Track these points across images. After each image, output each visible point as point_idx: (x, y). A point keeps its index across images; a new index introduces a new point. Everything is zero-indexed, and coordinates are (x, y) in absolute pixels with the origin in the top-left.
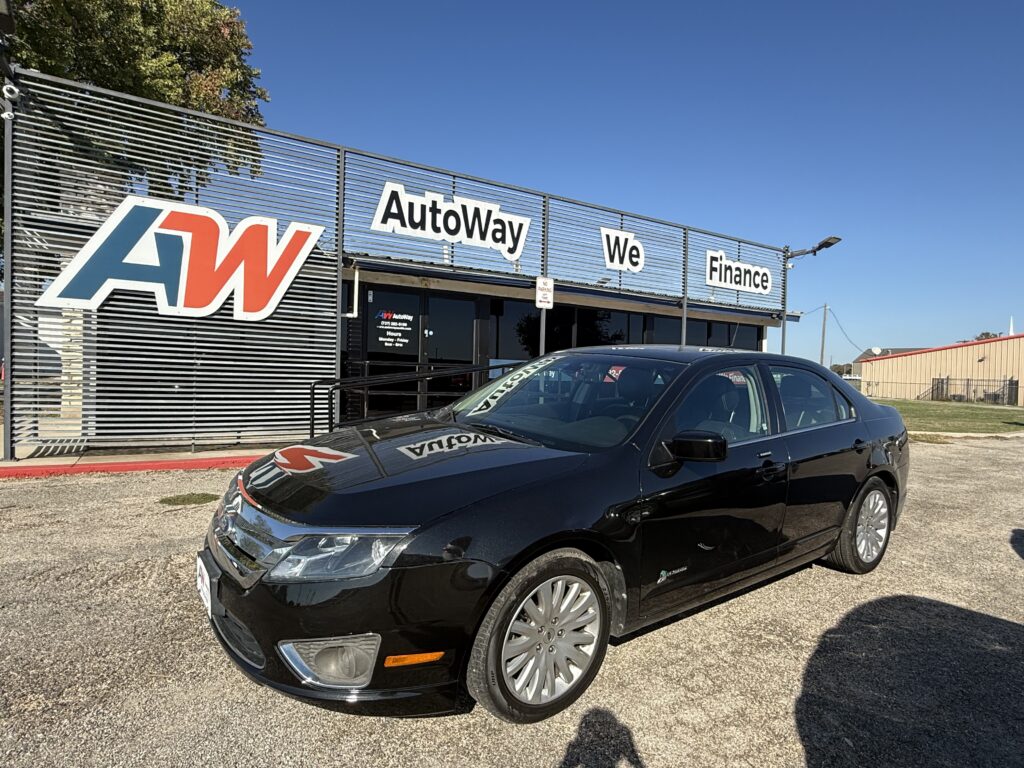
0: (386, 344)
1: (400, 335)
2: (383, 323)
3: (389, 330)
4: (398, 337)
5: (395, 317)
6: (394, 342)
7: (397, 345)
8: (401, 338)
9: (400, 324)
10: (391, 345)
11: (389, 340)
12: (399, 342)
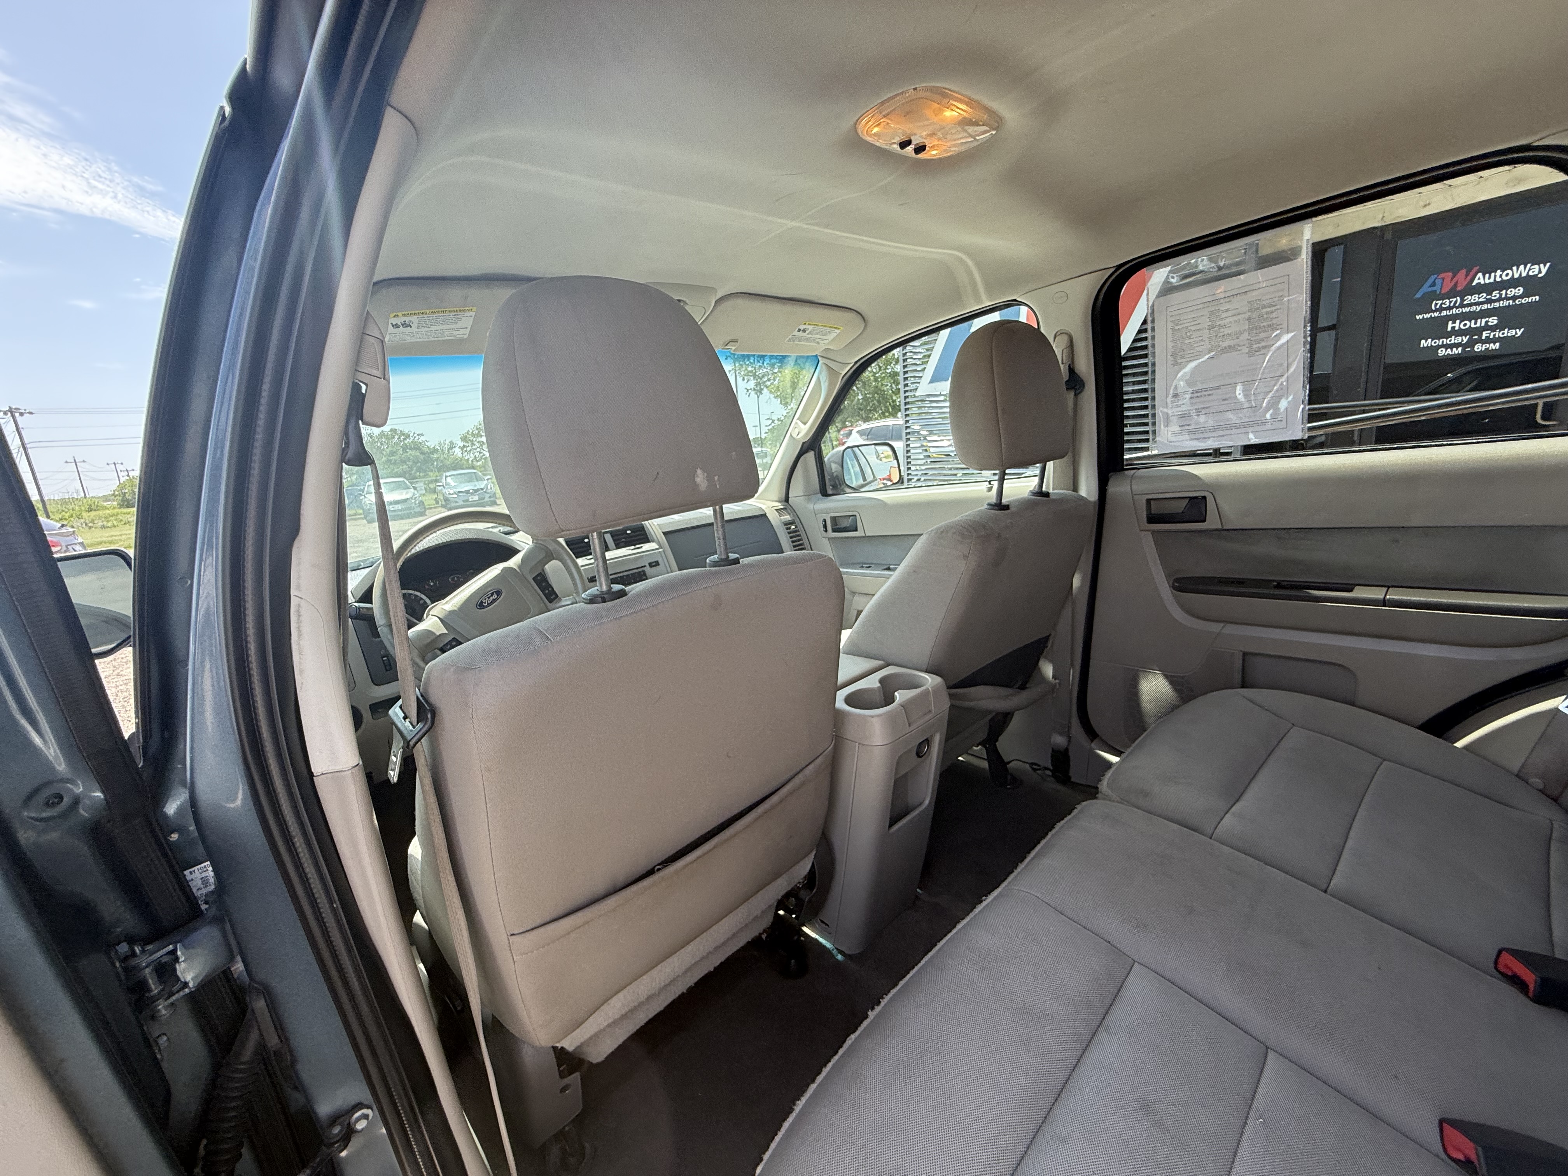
0: (1442, 352)
1: (1493, 321)
2: (1436, 304)
3: (1454, 318)
4: (1487, 327)
5: (1480, 279)
6: (1471, 343)
7: (1479, 348)
8: (1493, 328)
9: (1496, 294)
10: (1458, 351)
11: (1453, 340)
12: (1488, 340)
